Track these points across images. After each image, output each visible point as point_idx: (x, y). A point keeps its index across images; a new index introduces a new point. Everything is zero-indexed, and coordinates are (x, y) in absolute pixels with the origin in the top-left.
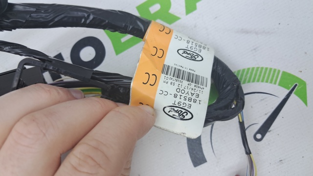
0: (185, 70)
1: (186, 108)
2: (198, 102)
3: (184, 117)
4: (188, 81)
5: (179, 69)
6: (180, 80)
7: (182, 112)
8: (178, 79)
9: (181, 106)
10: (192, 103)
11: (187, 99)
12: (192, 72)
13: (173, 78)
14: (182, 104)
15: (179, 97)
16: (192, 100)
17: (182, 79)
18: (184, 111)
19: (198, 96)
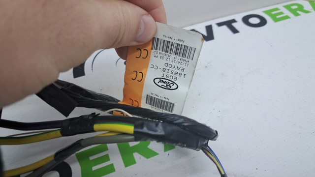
0: (174, 41)
1: (172, 80)
2: (183, 75)
3: (171, 87)
4: (175, 55)
5: (168, 41)
6: (168, 54)
7: (169, 83)
8: (167, 53)
9: (168, 79)
10: (178, 76)
11: (174, 73)
12: (181, 43)
13: (162, 52)
14: (169, 76)
15: (167, 71)
16: (178, 74)
17: (170, 53)
18: (171, 82)
19: (183, 70)
